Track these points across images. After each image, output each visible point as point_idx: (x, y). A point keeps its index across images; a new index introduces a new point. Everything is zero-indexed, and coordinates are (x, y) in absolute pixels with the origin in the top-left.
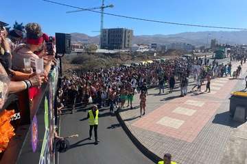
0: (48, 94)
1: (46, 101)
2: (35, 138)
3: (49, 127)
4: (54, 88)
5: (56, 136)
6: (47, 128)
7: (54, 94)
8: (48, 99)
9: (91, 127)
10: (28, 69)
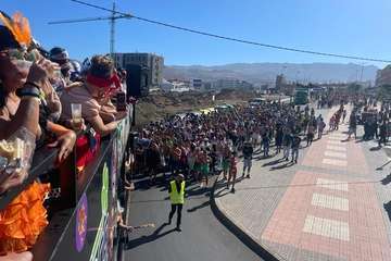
0: (109, 158)
1: (106, 170)
2: (82, 229)
3: (109, 211)
4: (120, 150)
5: (121, 224)
6: (104, 212)
7: (120, 159)
8: (109, 166)
9: (173, 206)
10: (78, 121)
